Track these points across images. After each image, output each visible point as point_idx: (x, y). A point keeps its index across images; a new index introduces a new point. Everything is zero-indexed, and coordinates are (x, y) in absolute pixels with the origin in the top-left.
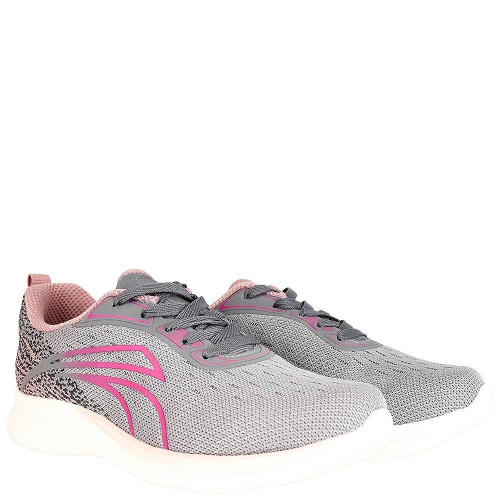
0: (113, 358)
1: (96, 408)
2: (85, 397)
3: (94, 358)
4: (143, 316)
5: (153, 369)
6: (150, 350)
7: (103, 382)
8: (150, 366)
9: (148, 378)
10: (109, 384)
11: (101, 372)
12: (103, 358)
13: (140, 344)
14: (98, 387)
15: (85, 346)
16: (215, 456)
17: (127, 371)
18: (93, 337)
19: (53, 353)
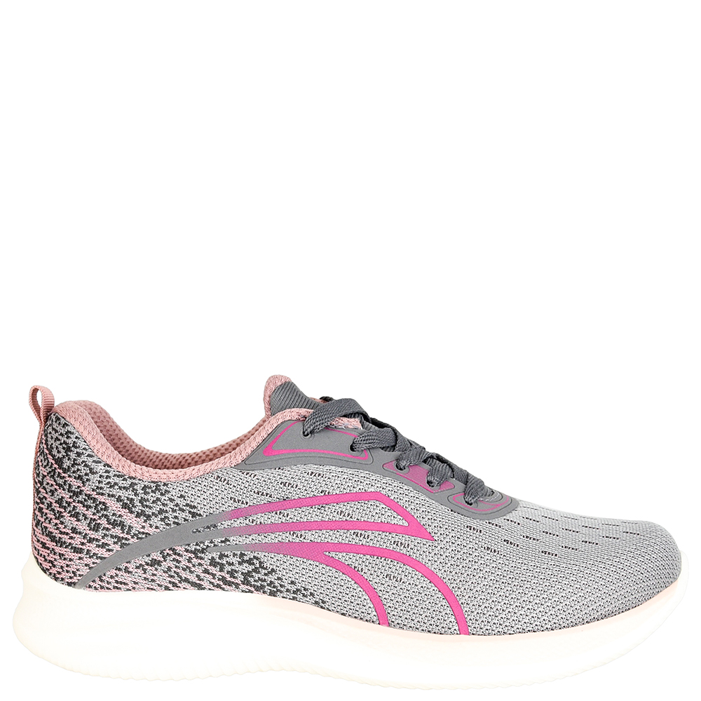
0: (330, 513)
1: (298, 594)
2: (279, 579)
3: (294, 515)
4: (352, 449)
5: (406, 524)
6: (392, 498)
7: (316, 552)
8: (399, 521)
9: (404, 539)
10: (327, 553)
11: (310, 536)
12: (313, 515)
13: (373, 490)
14: (305, 560)
15: (270, 499)
16: (546, 632)
17: (360, 532)
18: (290, 484)
19: (200, 515)
